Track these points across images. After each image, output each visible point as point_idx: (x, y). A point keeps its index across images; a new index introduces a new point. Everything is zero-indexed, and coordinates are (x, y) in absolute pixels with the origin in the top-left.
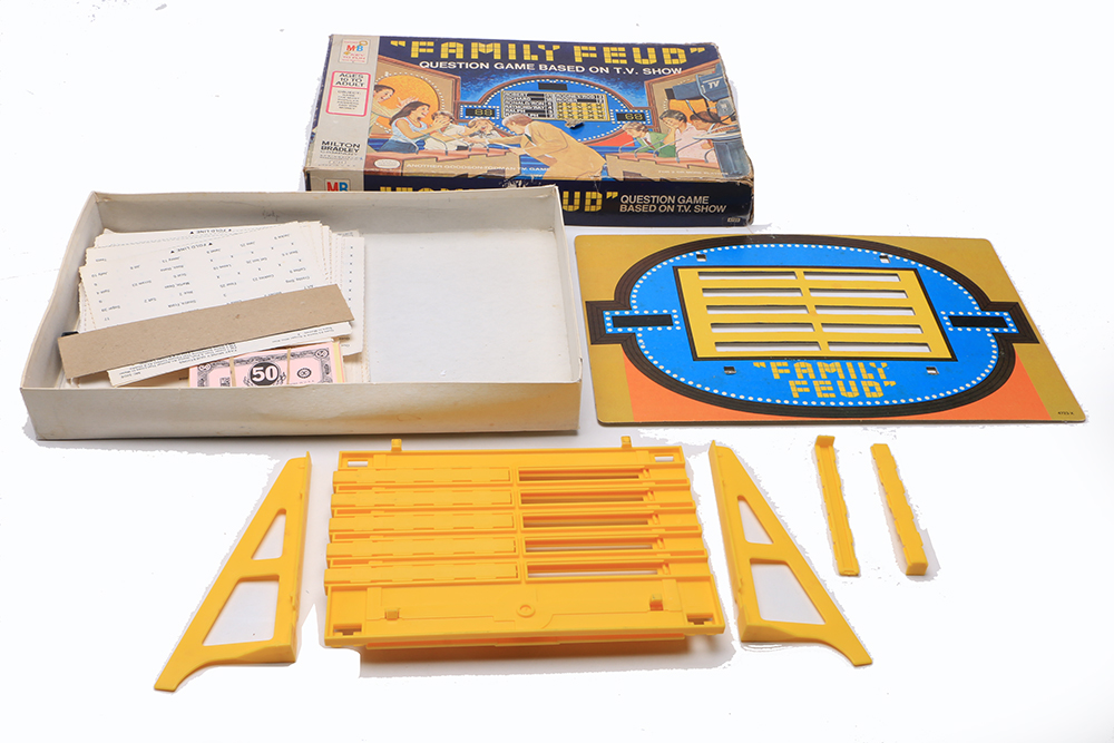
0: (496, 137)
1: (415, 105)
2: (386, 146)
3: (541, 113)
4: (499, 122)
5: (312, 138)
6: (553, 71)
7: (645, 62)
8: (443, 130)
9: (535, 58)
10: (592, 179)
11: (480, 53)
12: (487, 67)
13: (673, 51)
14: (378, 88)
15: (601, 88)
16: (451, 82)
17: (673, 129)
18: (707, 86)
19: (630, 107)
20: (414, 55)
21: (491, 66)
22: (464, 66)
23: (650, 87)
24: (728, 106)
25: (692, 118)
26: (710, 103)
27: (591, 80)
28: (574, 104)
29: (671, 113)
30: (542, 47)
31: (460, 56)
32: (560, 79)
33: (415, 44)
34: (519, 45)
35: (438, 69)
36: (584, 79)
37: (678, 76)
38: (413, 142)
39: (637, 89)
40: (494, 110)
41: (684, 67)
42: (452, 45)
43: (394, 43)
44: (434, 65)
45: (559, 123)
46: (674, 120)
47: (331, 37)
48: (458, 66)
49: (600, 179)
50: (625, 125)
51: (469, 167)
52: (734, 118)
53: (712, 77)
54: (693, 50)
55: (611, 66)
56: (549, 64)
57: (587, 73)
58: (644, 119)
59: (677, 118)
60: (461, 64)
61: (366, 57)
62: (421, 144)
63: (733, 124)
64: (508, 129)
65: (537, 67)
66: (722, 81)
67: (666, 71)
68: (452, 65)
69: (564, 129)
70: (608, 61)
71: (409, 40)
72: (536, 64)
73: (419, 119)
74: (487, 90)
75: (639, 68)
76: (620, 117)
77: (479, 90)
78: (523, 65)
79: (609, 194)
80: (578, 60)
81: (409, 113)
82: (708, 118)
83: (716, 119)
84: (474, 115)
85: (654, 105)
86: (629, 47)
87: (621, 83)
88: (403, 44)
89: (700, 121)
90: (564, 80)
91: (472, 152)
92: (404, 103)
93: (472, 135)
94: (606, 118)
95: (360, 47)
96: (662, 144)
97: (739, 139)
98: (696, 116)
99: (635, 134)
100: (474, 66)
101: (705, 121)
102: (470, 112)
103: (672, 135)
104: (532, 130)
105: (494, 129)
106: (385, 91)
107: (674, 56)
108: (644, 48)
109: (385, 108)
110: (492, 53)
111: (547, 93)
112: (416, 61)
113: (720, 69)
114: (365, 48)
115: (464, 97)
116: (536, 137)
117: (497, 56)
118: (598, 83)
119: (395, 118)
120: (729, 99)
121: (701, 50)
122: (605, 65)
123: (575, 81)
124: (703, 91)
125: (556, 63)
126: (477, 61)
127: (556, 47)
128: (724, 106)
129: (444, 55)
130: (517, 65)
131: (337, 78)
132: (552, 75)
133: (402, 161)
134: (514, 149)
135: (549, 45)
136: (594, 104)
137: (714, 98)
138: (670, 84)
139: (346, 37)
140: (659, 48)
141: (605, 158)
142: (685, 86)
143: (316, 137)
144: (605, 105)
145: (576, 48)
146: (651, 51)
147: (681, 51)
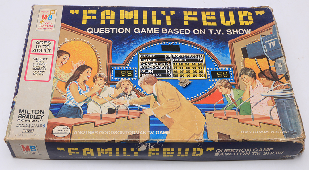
0: (135, 99)
1: (82, 68)
2: (62, 111)
3: (164, 73)
4: (135, 82)
5: (13, 106)
6: (170, 34)
7: (228, 24)
8: (100, 92)
9: (159, 23)
10: (197, 141)
11: (125, 19)
12: (129, 32)
13: (245, 14)
14: (60, 53)
15: (201, 48)
16: (105, 46)
17: (248, 86)
18: (268, 45)
19: (219, 66)
20: (84, 22)
21: (132, 31)
22: (115, 30)
23: (232, 46)
24: (283, 65)
25: (260, 75)
26: (271, 61)
27: (195, 41)
28: (184, 64)
29: (246, 70)
30: (163, 13)
31: (112, 22)
32: (175, 41)
33: (85, 12)
34: (150, 10)
35: (99, 34)
36: (190, 40)
37: (249, 36)
38: (80, 106)
39: (224, 48)
40: (133, 71)
41: (252, 27)
42: (108, 12)
43: (72, 12)
44: (96, 31)
45: (174, 82)
46: (248, 77)
47: (33, 7)
48: (111, 30)
49: (203, 141)
50: (218, 83)
51: (116, 133)
52: (287, 78)
53: (270, 37)
54: (257, 13)
55: (207, 28)
56: (168, 27)
57: (192, 35)
58: (229, 77)
59: (250, 75)
60: (113, 29)
61: (53, 24)
62: (85, 106)
63: (287, 83)
64: (142, 90)
65: (160, 31)
66: (277, 41)
67: (241, 32)
68: (107, 30)
69: (178, 88)
70: (205, 23)
71: (81, 9)
72: (160, 27)
73: (85, 82)
74: (129, 52)
75: (224, 28)
76: (214, 75)
77: (123, 53)
78: (152, 29)
79: (208, 149)
80: (186, 23)
81: (79, 76)
82: (270, 76)
83: (274, 78)
84: (120, 77)
85: (235, 63)
86: (217, 11)
87: (213, 43)
88: (77, 12)
89: (265, 79)
90: (178, 41)
91: (119, 115)
92: (76, 67)
93: (118, 97)
94: (205, 76)
95: (50, 17)
96: (241, 100)
97: (292, 98)
98: (262, 74)
99: (223, 90)
100: (121, 31)
101: (268, 78)
102: (118, 74)
103: (247, 92)
104: (157, 90)
105: (133, 90)
106: (65, 55)
107: (246, 18)
108: (226, 11)
109: (63, 72)
110: (133, 19)
111: (167, 54)
112: (84, 28)
113: (275, 30)
114: (54, 16)
115: (115, 59)
116: (160, 97)
117: (136, 22)
118: (198, 44)
119: (69, 81)
120: (282, 59)
121: (262, 12)
122: (203, 27)
123: (184, 42)
124: (265, 50)
125: (172, 27)
126: (123, 26)
127: (172, 13)
128: (280, 65)
129: (103, 22)
130: (148, 29)
131: (34, 47)
132: (170, 37)
133: (71, 127)
134: (146, 110)
135: (168, 10)
136: (197, 63)
137: (273, 57)
138: (243, 43)
139: (42, 7)
140: (236, 11)
141: (205, 116)
142: (254, 45)
143: (16, 105)
144: (203, 64)
145: (185, 13)
146: (231, 14)
147: (250, 14)
